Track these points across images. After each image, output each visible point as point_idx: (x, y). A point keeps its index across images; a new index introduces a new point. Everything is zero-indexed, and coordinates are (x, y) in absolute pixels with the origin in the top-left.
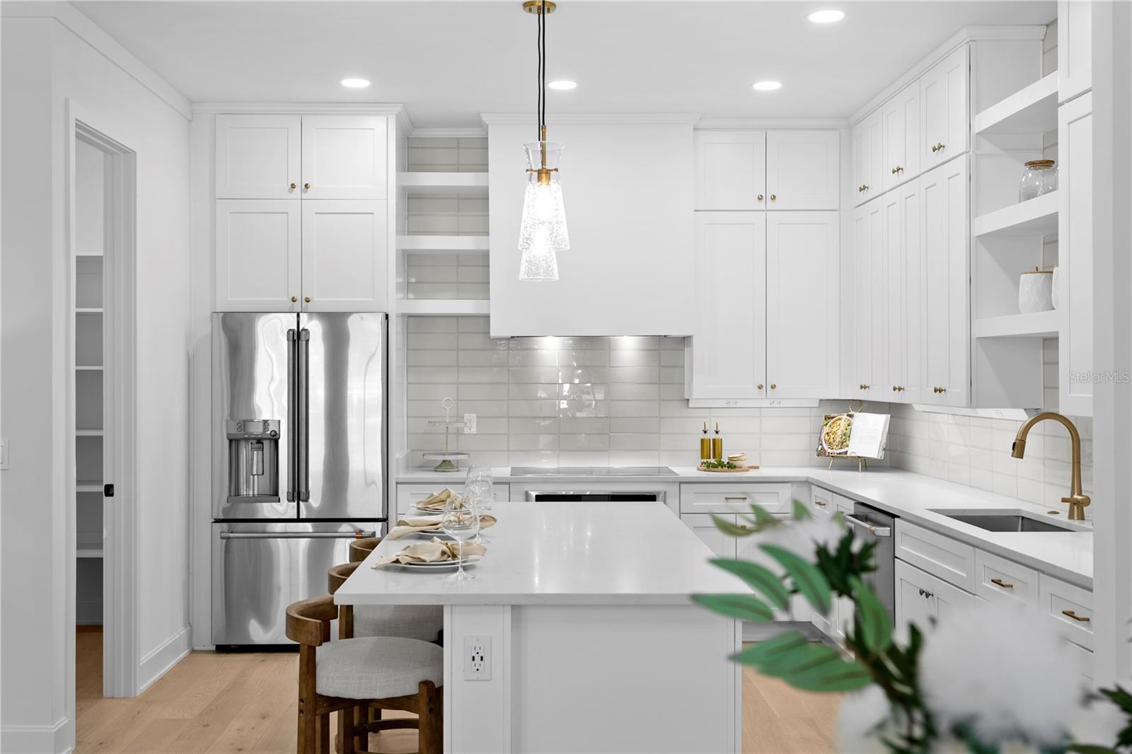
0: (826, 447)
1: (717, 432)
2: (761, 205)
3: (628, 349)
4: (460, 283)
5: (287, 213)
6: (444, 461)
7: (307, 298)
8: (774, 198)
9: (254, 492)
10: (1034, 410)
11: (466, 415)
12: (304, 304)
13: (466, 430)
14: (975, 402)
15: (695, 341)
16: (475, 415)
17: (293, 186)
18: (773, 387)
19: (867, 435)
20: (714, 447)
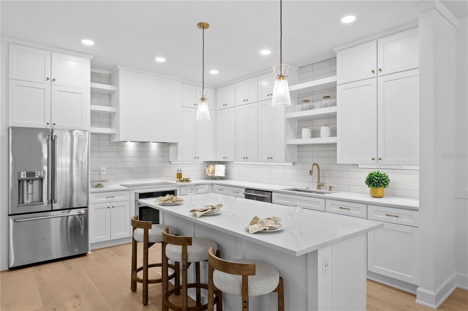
0: (208, 174)
1: (181, 171)
2: (195, 107)
3: (154, 147)
4: (100, 123)
5: (44, 89)
6: (98, 184)
7: (54, 123)
9: (30, 201)
10: (294, 163)
11: (102, 168)
12: (52, 125)
13: (102, 173)
14: (286, 161)
15: (179, 144)
16: (105, 168)
17: (48, 79)
18: (198, 158)
19: (220, 170)
20: (179, 176)
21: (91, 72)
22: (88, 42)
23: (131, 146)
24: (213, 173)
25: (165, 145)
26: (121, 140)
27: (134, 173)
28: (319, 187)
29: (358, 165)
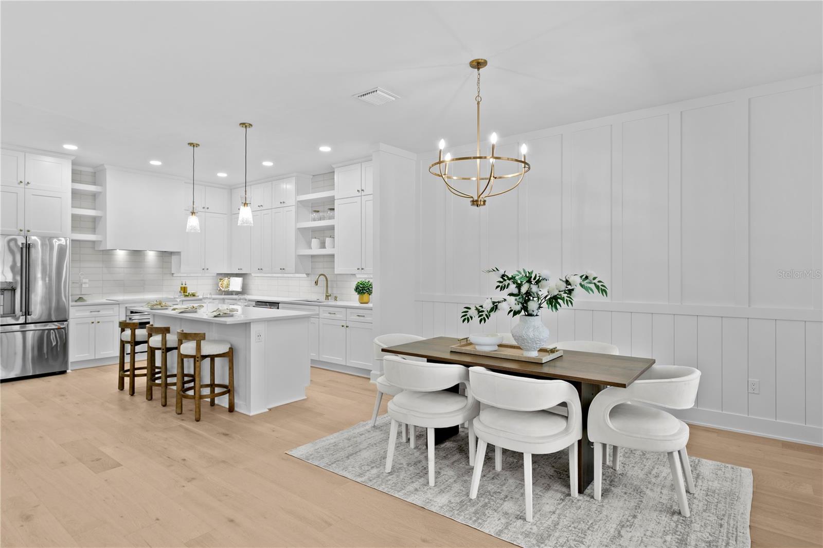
0: (221, 288)
1: (185, 285)
2: (203, 210)
3: (151, 256)
4: (81, 228)
5: (17, 193)
6: (80, 298)
7: (28, 230)
8: (208, 208)
10: (308, 274)
11: (84, 280)
12: (26, 232)
13: (84, 286)
14: (297, 272)
15: (182, 254)
16: (87, 280)
17: (21, 182)
18: (208, 269)
19: (236, 284)
20: (184, 290)
21: (73, 170)
22: (70, 147)
23: (121, 255)
24: (227, 287)
25: (165, 256)
26: (108, 248)
27: (124, 286)
28: (327, 297)
29: (355, 275)
